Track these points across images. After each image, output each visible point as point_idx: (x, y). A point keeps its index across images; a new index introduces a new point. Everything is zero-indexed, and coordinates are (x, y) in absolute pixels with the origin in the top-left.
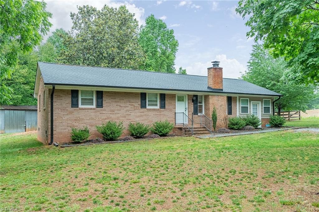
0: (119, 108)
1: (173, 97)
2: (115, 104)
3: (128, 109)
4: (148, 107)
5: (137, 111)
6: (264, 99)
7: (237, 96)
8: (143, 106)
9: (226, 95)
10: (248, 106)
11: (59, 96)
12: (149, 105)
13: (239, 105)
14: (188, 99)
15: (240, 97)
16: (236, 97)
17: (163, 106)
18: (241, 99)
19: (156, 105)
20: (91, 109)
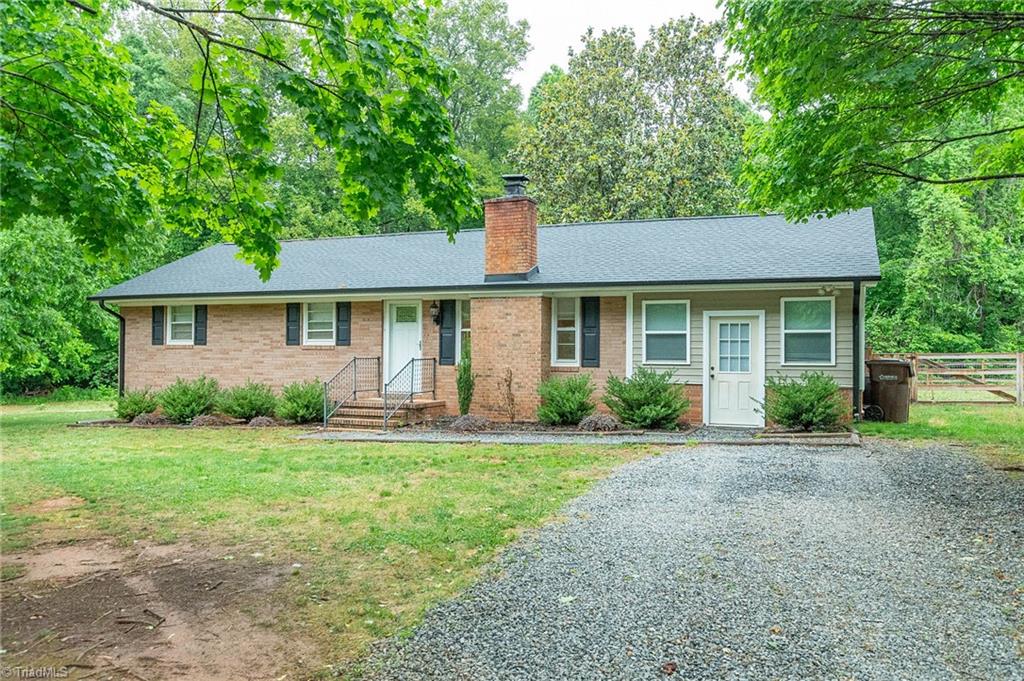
0: (238, 345)
1: (375, 309)
2: (229, 336)
3: (257, 346)
4: (306, 341)
5: (277, 352)
6: (783, 300)
7: (628, 293)
8: (293, 338)
9: (539, 293)
10: (688, 332)
11: (134, 321)
12: (311, 336)
13: (637, 328)
14: (424, 315)
15: (638, 298)
16: (625, 298)
17: (344, 339)
18: (644, 303)
19: (328, 335)
20: (184, 347)
